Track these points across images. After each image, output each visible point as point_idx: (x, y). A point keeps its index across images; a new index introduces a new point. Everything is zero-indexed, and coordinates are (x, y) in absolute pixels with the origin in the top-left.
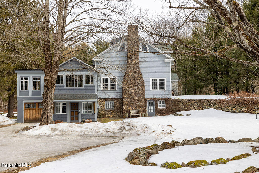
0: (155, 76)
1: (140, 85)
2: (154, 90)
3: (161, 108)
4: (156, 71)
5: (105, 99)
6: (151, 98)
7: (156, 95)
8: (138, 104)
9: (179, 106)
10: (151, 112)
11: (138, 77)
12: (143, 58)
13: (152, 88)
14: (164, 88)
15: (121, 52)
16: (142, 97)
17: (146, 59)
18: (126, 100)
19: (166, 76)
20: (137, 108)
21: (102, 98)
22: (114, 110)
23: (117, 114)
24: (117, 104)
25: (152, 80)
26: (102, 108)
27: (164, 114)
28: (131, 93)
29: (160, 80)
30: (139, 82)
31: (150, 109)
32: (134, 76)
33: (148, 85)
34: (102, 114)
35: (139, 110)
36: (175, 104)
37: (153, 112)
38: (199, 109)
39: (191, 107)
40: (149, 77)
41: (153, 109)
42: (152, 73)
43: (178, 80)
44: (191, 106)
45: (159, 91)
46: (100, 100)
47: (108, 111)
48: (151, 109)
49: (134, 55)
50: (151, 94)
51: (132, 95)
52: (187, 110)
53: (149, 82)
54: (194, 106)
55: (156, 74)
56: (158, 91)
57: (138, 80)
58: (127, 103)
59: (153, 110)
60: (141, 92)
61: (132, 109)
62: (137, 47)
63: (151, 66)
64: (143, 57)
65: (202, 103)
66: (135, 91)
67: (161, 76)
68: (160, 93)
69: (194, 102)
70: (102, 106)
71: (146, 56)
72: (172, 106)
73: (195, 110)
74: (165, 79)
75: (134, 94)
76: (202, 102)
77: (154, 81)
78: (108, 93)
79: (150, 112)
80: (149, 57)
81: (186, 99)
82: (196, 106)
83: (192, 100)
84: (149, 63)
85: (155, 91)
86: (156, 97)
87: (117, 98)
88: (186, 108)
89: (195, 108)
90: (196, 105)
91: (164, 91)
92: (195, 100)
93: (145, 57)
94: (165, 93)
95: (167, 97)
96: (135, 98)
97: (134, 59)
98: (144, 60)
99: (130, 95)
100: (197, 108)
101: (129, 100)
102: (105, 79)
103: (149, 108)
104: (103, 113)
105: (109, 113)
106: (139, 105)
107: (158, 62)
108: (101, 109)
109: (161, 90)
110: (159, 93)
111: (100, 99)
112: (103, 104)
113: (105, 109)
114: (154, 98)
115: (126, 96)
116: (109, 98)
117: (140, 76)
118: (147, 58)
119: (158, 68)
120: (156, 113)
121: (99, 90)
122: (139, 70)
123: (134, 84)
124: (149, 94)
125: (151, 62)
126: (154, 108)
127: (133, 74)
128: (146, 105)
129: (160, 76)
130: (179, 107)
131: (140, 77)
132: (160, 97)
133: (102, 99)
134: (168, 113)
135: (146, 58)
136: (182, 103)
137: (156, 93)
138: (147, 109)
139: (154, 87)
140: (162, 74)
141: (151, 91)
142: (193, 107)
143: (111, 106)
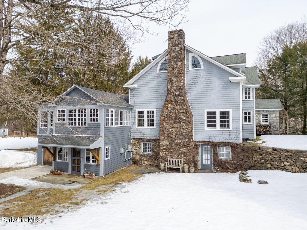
0: (212, 106)
1: (184, 121)
2: (210, 129)
3: (224, 158)
4: (214, 98)
5: (140, 139)
6: (206, 142)
7: (213, 138)
8: (181, 150)
9: (256, 159)
10: (206, 163)
11: (181, 109)
12: (193, 80)
13: (208, 126)
14: (228, 126)
15: (161, 74)
16: (187, 140)
17: (198, 81)
18: (165, 143)
19: (231, 106)
20: (179, 157)
21: (137, 137)
22: (152, 156)
23: (156, 161)
24: (156, 147)
25: (208, 113)
26: (137, 151)
27: (228, 169)
28: (171, 133)
29: (221, 113)
30: (183, 117)
31: (204, 158)
32: (175, 108)
33: (201, 120)
34: (137, 160)
35: (181, 160)
36: (247, 155)
37: (209, 163)
38: (294, 170)
39: (278, 164)
40: (203, 108)
41: (209, 158)
42: (208, 102)
43: (279, 109)
44: (279, 161)
45: (220, 131)
46: (135, 141)
47: (144, 156)
48: (206, 159)
49: (175, 76)
50: (206, 135)
51: (172, 136)
52: (271, 169)
53: (202, 116)
54: (286, 163)
55: (215, 104)
56: (218, 131)
57: (182, 114)
58: (164, 147)
59: (209, 161)
60: (185, 131)
61: (172, 158)
62: (180, 63)
63: (207, 90)
64: (194, 77)
65: (302, 159)
66: (177, 130)
67: (223, 106)
68: (222, 133)
69: (286, 154)
70: (137, 148)
71: (198, 75)
72: (242, 157)
73: (287, 170)
74: (231, 111)
75: (175, 135)
76: (304, 157)
77: (211, 116)
78: (145, 131)
79: (204, 163)
80: (204, 77)
81: (268, 148)
82: (289, 164)
83: (283, 151)
84: (202, 87)
85: (212, 131)
86: (214, 141)
87: (155, 139)
88: (269, 165)
89: (287, 167)
90: (290, 160)
91: (228, 132)
92: (287, 151)
93: (197, 77)
94: (230, 135)
95: (234, 141)
96: (177, 141)
97: (175, 82)
98: (195, 81)
99: (169, 137)
100: (290, 168)
101: (167, 143)
102: (141, 111)
103: (202, 157)
104: (137, 158)
105: (145, 159)
106: (182, 153)
107: (218, 84)
108: (136, 153)
109: (223, 129)
110: (219, 133)
111: (134, 139)
112: (139, 147)
113: (141, 153)
114: (211, 142)
115: (163, 137)
116: (145, 138)
117: (184, 107)
118: (201, 79)
119: (217, 94)
120: (214, 166)
121: (133, 127)
122: (182, 98)
123: (176, 119)
124: (202, 135)
125: (205, 85)
126: (211, 157)
127: (173, 105)
128: (198, 153)
129: (221, 106)
130: (255, 161)
131: (183, 109)
132: (221, 141)
133: (137, 139)
134: (234, 169)
135: (198, 79)
136: (262, 155)
137: (213, 133)
138: (199, 158)
139: (211, 123)
140: (224, 104)
141: (206, 131)
142: (283, 165)
143: (149, 149)
